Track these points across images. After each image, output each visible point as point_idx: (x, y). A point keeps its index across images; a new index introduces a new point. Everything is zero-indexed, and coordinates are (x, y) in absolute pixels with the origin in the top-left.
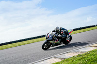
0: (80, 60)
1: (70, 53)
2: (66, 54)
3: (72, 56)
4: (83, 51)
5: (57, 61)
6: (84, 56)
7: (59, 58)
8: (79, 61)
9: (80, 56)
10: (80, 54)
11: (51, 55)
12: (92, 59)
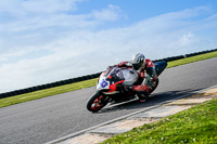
0: (147, 138)
3: (130, 128)
6: (157, 129)
7: (101, 134)
8: (146, 142)
9: (149, 127)
10: (148, 122)
11: (83, 127)
12: (175, 135)
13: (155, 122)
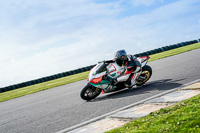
0: (164, 122)
1: (144, 106)
2: (135, 108)
3: (147, 113)
4: (171, 100)
5: (116, 126)
6: (173, 113)
7: (121, 119)
8: (163, 126)
9: (165, 112)
10: (164, 107)
11: (104, 111)
12: (190, 119)
13: (171, 106)
